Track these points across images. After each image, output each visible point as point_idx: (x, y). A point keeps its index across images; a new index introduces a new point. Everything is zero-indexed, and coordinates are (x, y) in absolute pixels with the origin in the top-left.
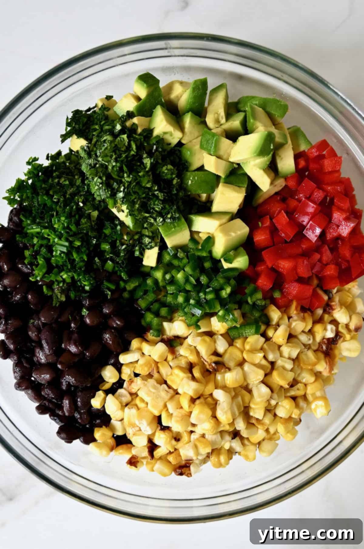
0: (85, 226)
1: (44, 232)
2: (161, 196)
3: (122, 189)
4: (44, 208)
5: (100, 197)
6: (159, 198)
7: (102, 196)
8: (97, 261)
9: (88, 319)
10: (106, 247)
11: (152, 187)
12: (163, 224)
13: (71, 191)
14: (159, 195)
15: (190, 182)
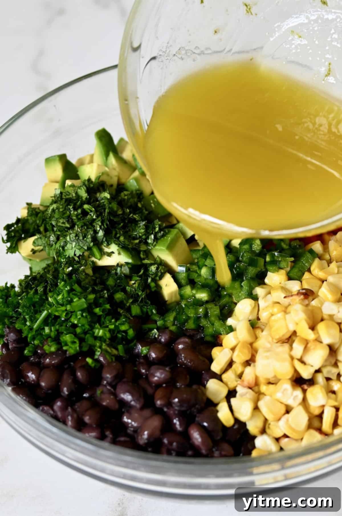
0: (87, 281)
1: (51, 311)
2: (137, 217)
3: (98, 229)
4: (34, 307)
5: (82, 249)
6: (137, 219)
7: (84, 247)
8: (121, 312)
9: (154, 352)
10: (119, 296)
11: (124, 212)
12: (157, 242)
13: (51, 273)
14: (135, 216)
15: (153, 205)
